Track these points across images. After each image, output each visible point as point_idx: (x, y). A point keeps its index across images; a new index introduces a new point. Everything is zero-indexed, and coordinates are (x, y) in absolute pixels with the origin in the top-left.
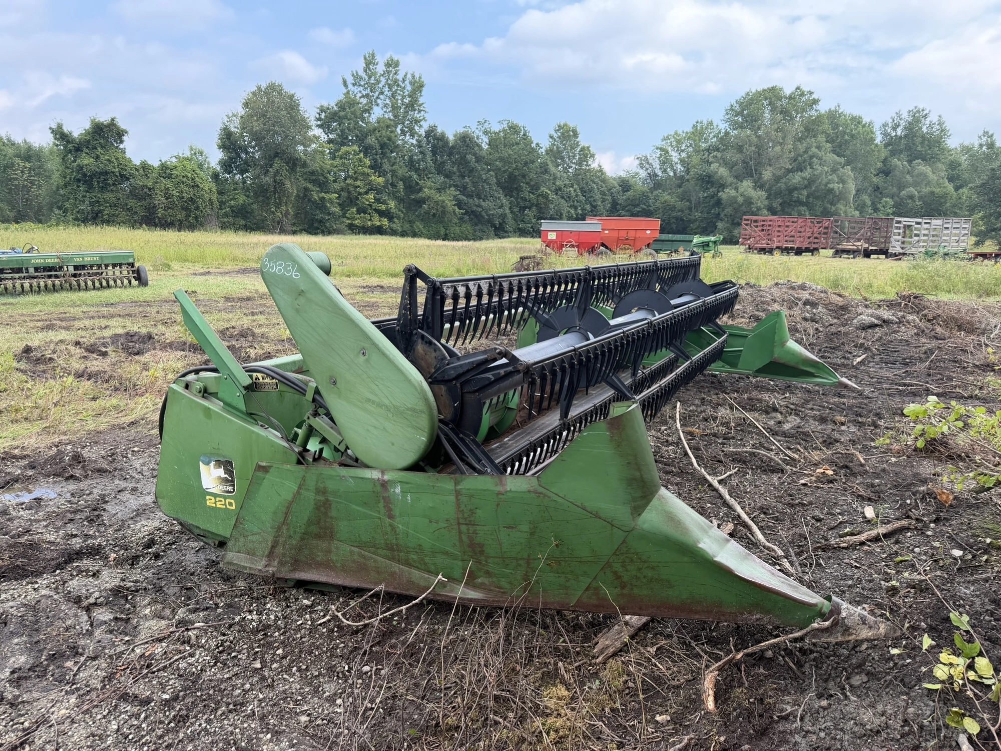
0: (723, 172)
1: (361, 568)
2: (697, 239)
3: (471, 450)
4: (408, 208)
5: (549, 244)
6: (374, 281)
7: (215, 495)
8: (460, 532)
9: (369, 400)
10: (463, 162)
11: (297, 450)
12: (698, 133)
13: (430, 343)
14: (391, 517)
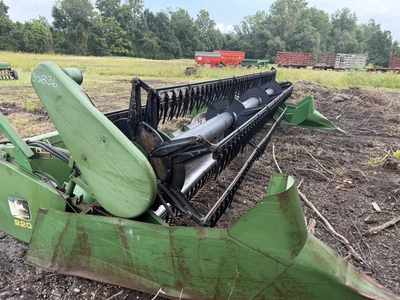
0: (268, 33)
1: (109, 273)
2: (259, 61)
3: (178, 199)
4: (137, 45)
5: (199, 62)
6: (122, 77)
7: (20, 220)
8: (173, 261)
9: (109, 172)
10: (160, 25)
11: (65, 197)
12: (259, 16)
13: (151, 131)
14: (126, 248)
